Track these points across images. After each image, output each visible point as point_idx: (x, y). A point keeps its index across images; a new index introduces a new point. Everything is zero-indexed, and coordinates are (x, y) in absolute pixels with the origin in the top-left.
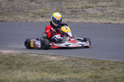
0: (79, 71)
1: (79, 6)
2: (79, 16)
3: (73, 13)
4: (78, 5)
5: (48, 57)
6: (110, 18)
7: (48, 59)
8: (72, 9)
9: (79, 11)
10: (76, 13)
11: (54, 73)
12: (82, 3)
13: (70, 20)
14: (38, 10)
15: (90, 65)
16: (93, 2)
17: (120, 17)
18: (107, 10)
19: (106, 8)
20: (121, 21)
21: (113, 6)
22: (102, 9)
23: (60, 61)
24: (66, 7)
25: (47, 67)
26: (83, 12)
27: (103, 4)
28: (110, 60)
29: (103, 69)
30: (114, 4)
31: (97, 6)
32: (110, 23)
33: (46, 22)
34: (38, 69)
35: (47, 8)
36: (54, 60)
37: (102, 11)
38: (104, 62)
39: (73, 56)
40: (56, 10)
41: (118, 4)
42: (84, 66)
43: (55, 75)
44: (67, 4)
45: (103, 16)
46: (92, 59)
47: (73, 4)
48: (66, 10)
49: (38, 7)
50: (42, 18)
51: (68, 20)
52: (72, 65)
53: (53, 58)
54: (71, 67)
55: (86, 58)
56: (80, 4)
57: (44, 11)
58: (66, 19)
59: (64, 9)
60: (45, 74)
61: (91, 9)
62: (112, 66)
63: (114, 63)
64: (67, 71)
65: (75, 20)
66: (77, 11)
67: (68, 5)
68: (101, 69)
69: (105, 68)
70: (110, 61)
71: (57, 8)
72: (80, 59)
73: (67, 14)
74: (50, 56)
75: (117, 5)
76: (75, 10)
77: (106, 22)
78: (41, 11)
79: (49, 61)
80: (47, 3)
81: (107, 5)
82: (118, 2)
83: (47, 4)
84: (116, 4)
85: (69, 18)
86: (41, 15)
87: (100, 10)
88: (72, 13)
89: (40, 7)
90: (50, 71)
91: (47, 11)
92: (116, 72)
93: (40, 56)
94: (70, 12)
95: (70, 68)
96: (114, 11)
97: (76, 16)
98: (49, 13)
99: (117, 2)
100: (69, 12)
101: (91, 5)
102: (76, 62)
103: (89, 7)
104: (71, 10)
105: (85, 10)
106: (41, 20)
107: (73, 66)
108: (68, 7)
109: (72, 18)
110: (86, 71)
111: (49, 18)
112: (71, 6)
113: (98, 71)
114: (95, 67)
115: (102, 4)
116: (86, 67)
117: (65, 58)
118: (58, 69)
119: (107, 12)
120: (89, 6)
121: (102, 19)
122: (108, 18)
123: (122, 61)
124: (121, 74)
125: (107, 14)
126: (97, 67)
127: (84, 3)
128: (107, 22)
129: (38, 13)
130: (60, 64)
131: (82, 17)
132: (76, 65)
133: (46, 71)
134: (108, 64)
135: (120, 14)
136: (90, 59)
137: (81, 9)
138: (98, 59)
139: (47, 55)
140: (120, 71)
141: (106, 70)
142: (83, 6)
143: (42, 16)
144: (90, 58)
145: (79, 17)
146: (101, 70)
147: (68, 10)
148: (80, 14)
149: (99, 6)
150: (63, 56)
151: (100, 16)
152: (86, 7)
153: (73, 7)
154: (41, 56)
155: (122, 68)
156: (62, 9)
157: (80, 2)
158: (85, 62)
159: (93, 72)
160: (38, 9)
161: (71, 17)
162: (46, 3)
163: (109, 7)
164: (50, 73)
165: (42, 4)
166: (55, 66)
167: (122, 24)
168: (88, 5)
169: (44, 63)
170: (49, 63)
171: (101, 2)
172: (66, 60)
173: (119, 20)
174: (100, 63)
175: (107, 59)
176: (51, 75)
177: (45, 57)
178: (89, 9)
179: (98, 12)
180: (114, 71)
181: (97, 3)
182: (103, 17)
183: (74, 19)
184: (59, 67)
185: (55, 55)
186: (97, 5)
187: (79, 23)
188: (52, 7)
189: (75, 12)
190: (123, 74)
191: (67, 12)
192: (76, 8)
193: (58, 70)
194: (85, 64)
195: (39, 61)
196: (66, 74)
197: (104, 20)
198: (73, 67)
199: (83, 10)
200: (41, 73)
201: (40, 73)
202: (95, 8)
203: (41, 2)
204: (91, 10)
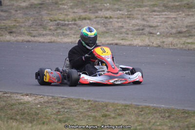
0: (68, 119)
1: (69, 17)
2: (68, 32)
3: (60, 28)
4: (67, 15)
5: (19, 97)
6: (117, 36)
7: (18, 100)
8: (58, 21)
9: (68, 24)
10: (64, 28)
11: (29, 122)
12: (74, 12)
13: (54, 39)
14: (4, 22)
15: (85, 110)
16: (90, 10)
17: (132, 34)
18: (113, 23)
19: (111, 20)
20: (134, 40)
21: (122, 18)
22: (104, 22)
23: (38, 104)
24: (48, 19)
25: (17, 113)
26: (75, 26)
27: (107, 14)
28: (116, 102)
29: (105, 116)
30: (123, 15)
31: (96, 17)
32: (116, 44)
33: (16, 41)
34: (3, 116)
35: (18, 20)
36: (28, 102)
37: (105, 25)
38: (107, 105)
39: (59, 96)
40: (33, 23)
41: (130, 15)
42: (76, 111)
43: (30, 125)
44: (50, 13)
45: (107, 33)
46: (89, 101)
47: (60, 13)
48: (49, 23)
49: (4, 18)
50: (11, 35)
51: (52, 39)
52: (57, 110)
53: (27, 99)
54: (55, 112)
55: (79, 99)
56: (70, 14)
57: (13, 24)
58: (49, 37)
59: (46, 21)
60: (14, 124)
61: (88, 21)
62: (120, 112)
63: (123, 107)
64: (48, 119)
65: (62, 39)
66: (65, 24)
67: (51, 15)
68: (103, 116)
69: (109, 115)
70: (117, 104)
71: (35, 19)
72: (70, 100)
73: (50, 29)
74: (22, 95)
75: (128, 16)
76: (63, 22)
77: (110, 42)
78: (9, 24)
79: (21, 103)
80: (19, 12)
81: (112, 16)
82: (130, 11)
83: (18, 14)
84: (126, 14)
85: (53, 35)
86: (9, 31)
87: (101, 23)
88: (57, 28)
89: (7, 18)
90: (22, 119)
91: (17, 24)
92: (125, 121)
93: (5, 95)
94: (54, 27)
95: (54, 114)
96: (124, 25)
97: (63, 32)
98: (21, 27)
99: (128, 12)
100: (54, 25)
101: (87, 15)
102: (63, 105)
103: (85, 19)
104: (56, 22)
105: (78, 22)
106: (8, 37)
107: (59, 112)
108: (51, 19)
109: (58, 35)
110: (79, 120)
111: (21, 34)
112: (55, 17)
113: (97, 119)
114: (93, 114)
115: (104, 13)
116: (79, 113)
117: (46, 99)
118: (35, 116)
119: (113, 26)
120: (84, 17)
121: (104, 38)
122: (114, 36)
123: (135, 103)
124: (134, 124)
125: (112, 30)
126: (96, 114)
127: (76, 13)
128: (113, 42)
129: (5, 27)
130: (37, 109)
131: (74, 35)
132: (63, 110)
133: (15, 119)
134: (113, 109)
135: (132, 30)
136: (85, 101)
137: (72, 21)
138: (97, 100)
139: (18, 93)
140: (132, 119)
141: (110, 118)
142: (75, 16)
143: (11, 32)
144: (85, 99)
145: (68, 35)
146: (103, 119)
147: (51, 23)
148: (71, 29)
149: (101, 16)
150: (43, 95)
151: (102, 32)
152: (79, 18)
153: (60, 19)
154: (8, 95)
155: (135, 114)
156: (41, 20)
157: (70, 10)
158: (77, 104)
159: (89, 120)
160: (4, 20)
161: (55, 34)
162: (16, 11)
163: (115, 18)
164: (22, 122)
165: (11, 13)
166: (30, 111)
167: (136, 46)
168: (83, 15)
169: (12, 107)
170: (21, 107)
171: (103, 10)
172: (48, 102)
173: (132, 38)
174: (100, 107)
175: (112, 101)
176: (23, 126)
177: (15, 96)
178: (84, 21)
179: (99, 26)
180: (123, 120)
181: (97, 12)
182: (107, 35)
183: (60, 37)
184: (36, 112)
185: (31, 94)
186: (96, 14)
187: (69, 43)
188: (26, 18)
189: (63, 25)
190: (136, 124)
191: (51, 26)
192: (64, 20)
193: (34, 118)
194: (77, 108)
195: (4, 103)
196: (47, 124)
197: (107, 39)
198: (59, 114)
199: (76, 22)
200: (7, 122)
201: (5, 123)
202: (95, 20)
203: (9, 9)
204: (87, 23)
